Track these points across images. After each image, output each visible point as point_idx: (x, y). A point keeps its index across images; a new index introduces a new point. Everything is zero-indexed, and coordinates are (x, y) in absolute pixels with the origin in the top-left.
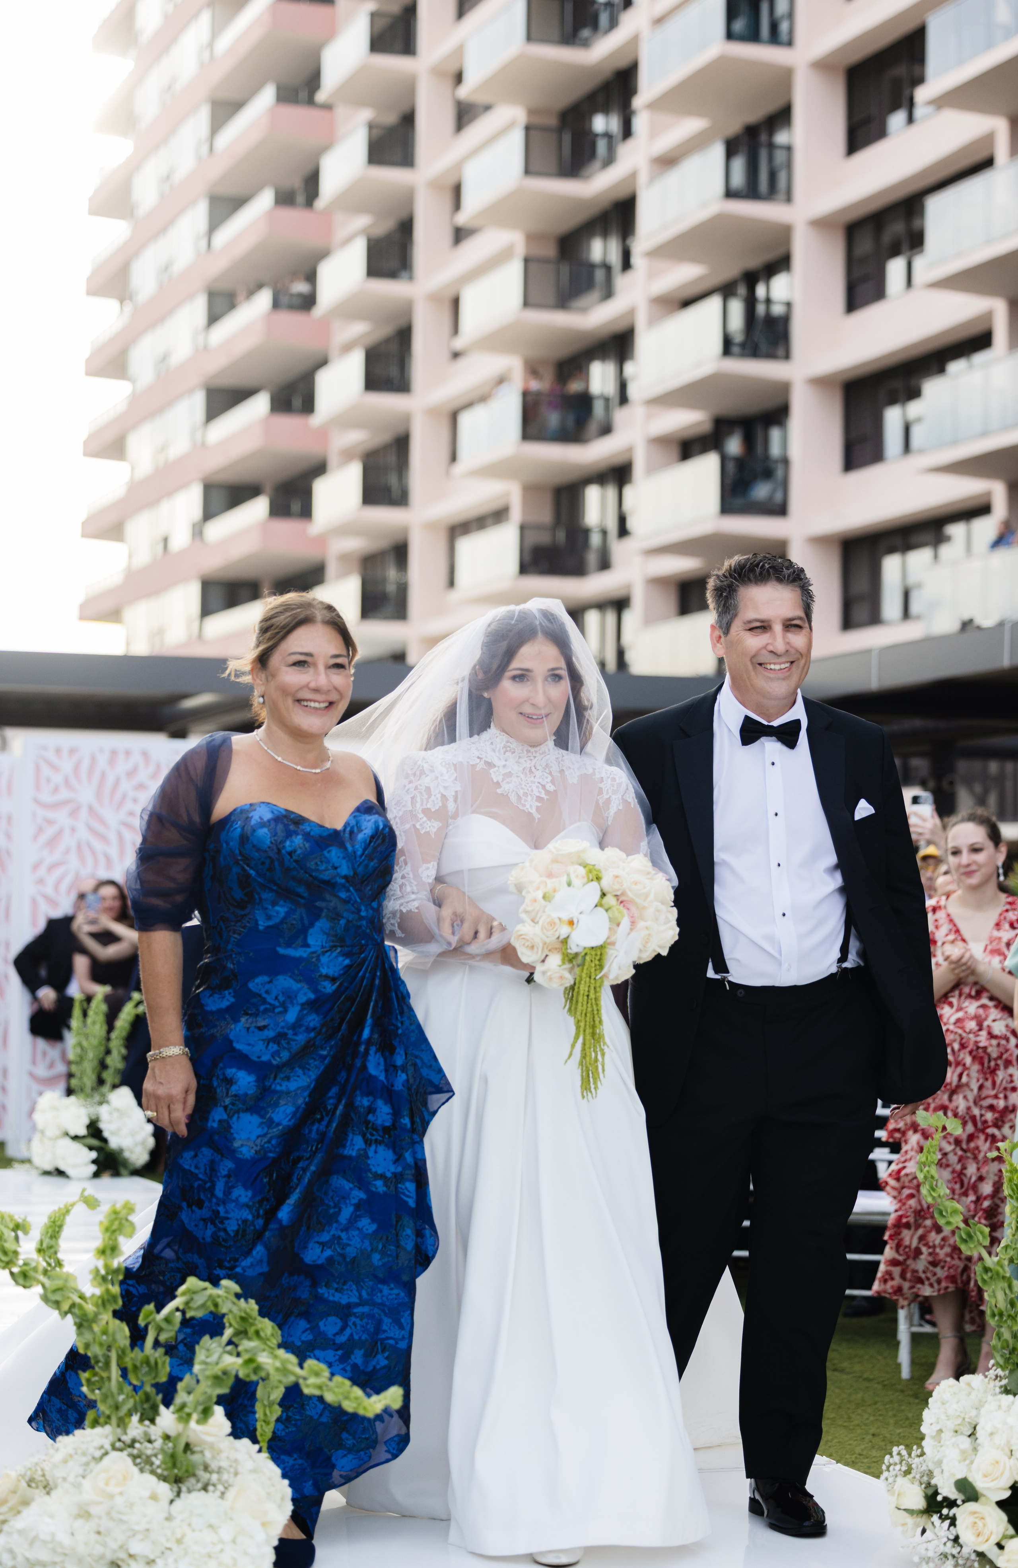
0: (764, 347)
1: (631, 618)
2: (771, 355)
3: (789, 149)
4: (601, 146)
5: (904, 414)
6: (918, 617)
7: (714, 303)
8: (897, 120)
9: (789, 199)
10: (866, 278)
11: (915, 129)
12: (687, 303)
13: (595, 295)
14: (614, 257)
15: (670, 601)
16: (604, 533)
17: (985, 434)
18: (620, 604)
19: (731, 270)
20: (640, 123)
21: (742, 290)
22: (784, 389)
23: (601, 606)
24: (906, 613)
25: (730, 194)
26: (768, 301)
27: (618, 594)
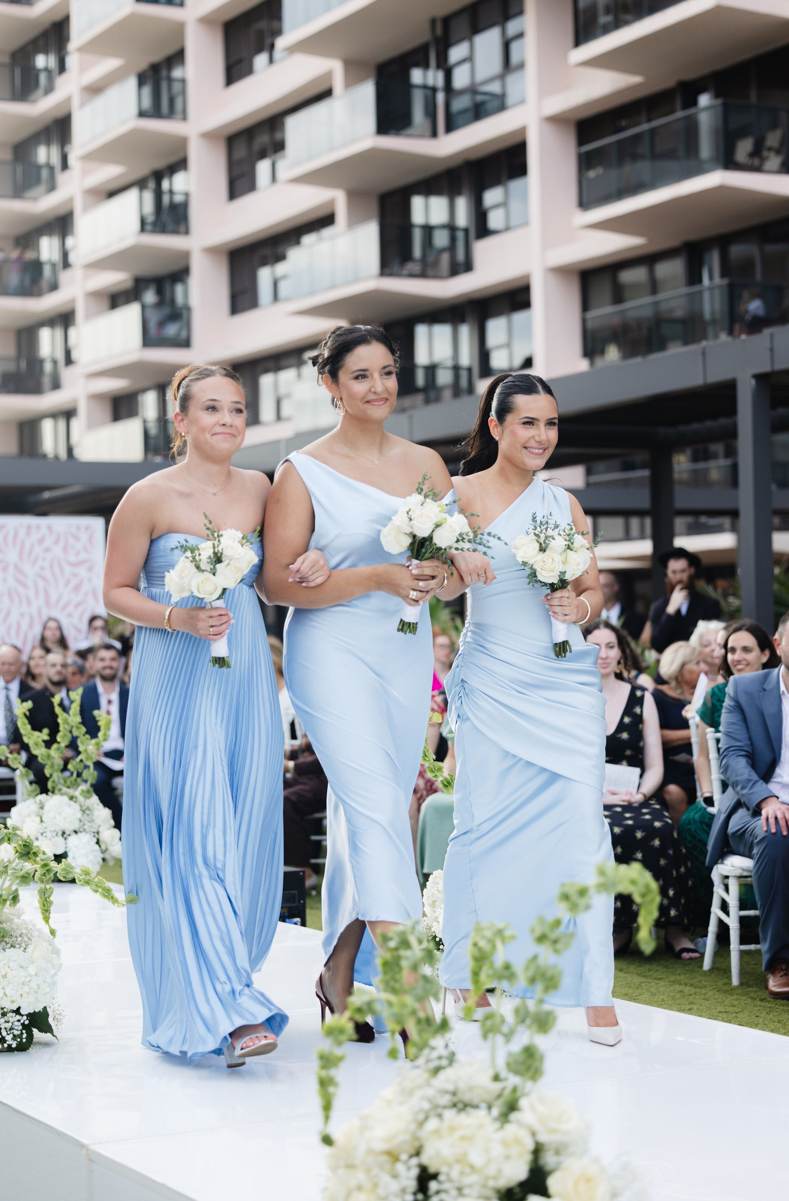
0: (170, 227)
1: (76, 424)
2: (175, 232)
3: (183, 81)
4: (43, 78)
5: (273, 273)
6: (289, 419)
7: (133, 194)
8: (260, 60)
9: (185, 118)
10: (242, 176)
11: (275, 68)
12: (112, 194)
13: (42, 188)
14: (55, 160)
15: (106, 411)
16: (55, 362)
17: (333, 287)
18: (69, 414)
19: (144, 170)
20: (72, 60)
21: (152, 184)
22: (186, 255)
23: (54, 415)
24: (279, 417)
25: (142, 114)
26: (171, 192)
27: (67, 407)
